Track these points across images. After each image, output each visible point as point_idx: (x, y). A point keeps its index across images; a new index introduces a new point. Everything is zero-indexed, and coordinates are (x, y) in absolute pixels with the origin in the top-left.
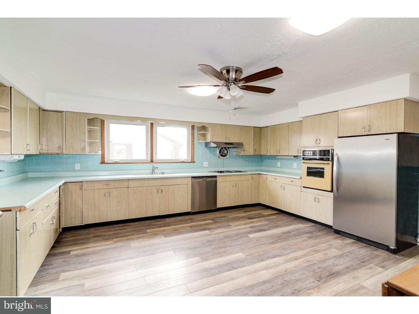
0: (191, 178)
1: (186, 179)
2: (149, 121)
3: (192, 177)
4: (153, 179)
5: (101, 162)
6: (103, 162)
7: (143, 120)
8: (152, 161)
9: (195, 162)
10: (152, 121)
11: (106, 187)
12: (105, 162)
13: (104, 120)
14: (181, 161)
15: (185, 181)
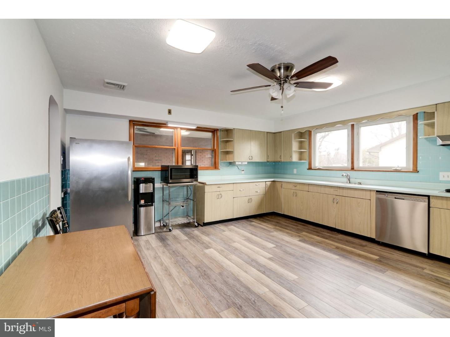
0: (375, 193)
1: (368, 193)
2: (349, 123)
3: (377, 191)
4: (329, 187)
5: (308, 168)
6: (310, 168)
7: (343, 123)
8: (353, 169)
9: (418, 172)
10: (352, 122)
11: (294, 188)
12: (312, 168)
13: (311, 131)
14: (393, 169)
15: (367, 195)
